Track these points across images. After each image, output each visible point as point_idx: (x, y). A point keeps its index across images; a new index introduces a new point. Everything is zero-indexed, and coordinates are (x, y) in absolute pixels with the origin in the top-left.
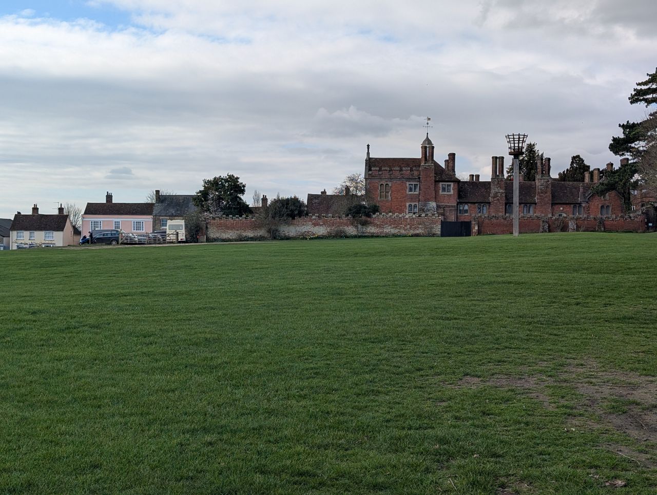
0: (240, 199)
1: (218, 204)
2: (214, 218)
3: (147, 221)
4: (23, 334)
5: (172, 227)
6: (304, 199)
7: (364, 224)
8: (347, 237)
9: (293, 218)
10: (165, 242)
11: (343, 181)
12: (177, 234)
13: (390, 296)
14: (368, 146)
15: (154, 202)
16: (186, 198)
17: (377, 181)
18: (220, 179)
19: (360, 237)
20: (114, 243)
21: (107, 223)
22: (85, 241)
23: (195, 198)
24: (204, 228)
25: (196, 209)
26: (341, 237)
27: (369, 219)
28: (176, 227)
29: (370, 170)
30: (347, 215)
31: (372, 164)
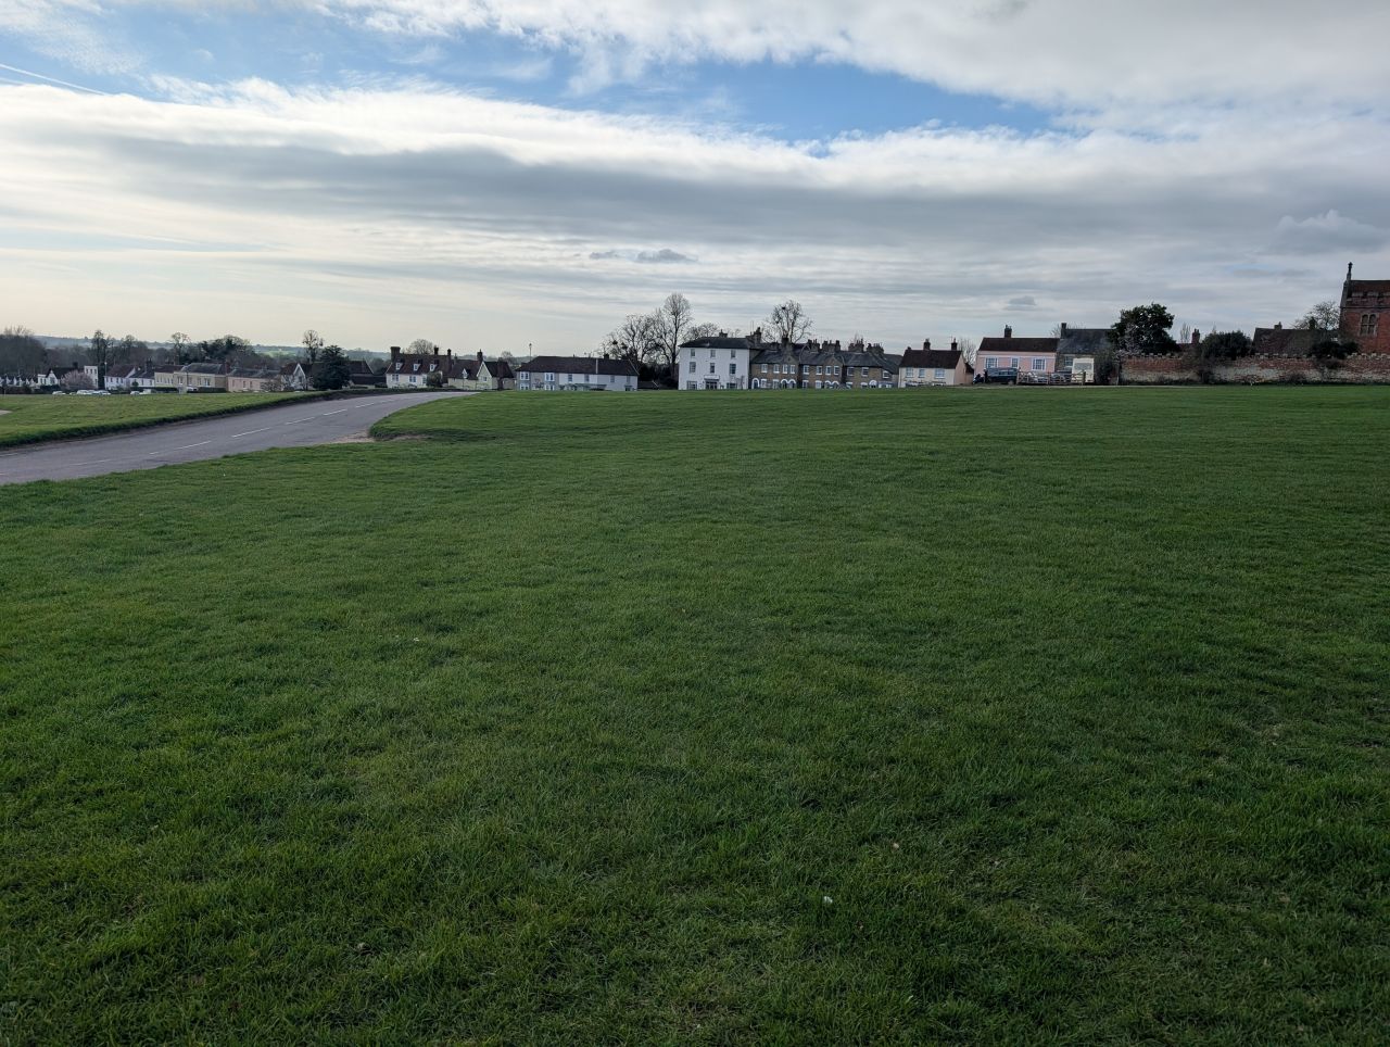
0: (1165, 333)
1: (1137, 341)
2: (1130, 357)
3: (1049, 359)
4: (922, 473)
5: (1079, 366)
6: (1250, 334)
7: (1334, 367)
8: (1306, 383)
9: (1234, 359)
10: (1068, 382)
11: (1308, 310)
12: (1085, 374)
13: (1371, 458)
14: (1350, 265)
15: (1059, 336)
16: (1098, 333)
17: (1358, 311)
18: (1142, 309)
19: (1325, 384)
20: (1011, 383)
21: (1003, 360)
22: (979, 380)
23: (1108, 333)
24: (1117, 368)
25: (1109, 345)
26: (1298, 383)
27: (1341, 361)
28: (1083, 367)
29: (1349, 296)
30: (1309, 356)
31: (1353, 288)
